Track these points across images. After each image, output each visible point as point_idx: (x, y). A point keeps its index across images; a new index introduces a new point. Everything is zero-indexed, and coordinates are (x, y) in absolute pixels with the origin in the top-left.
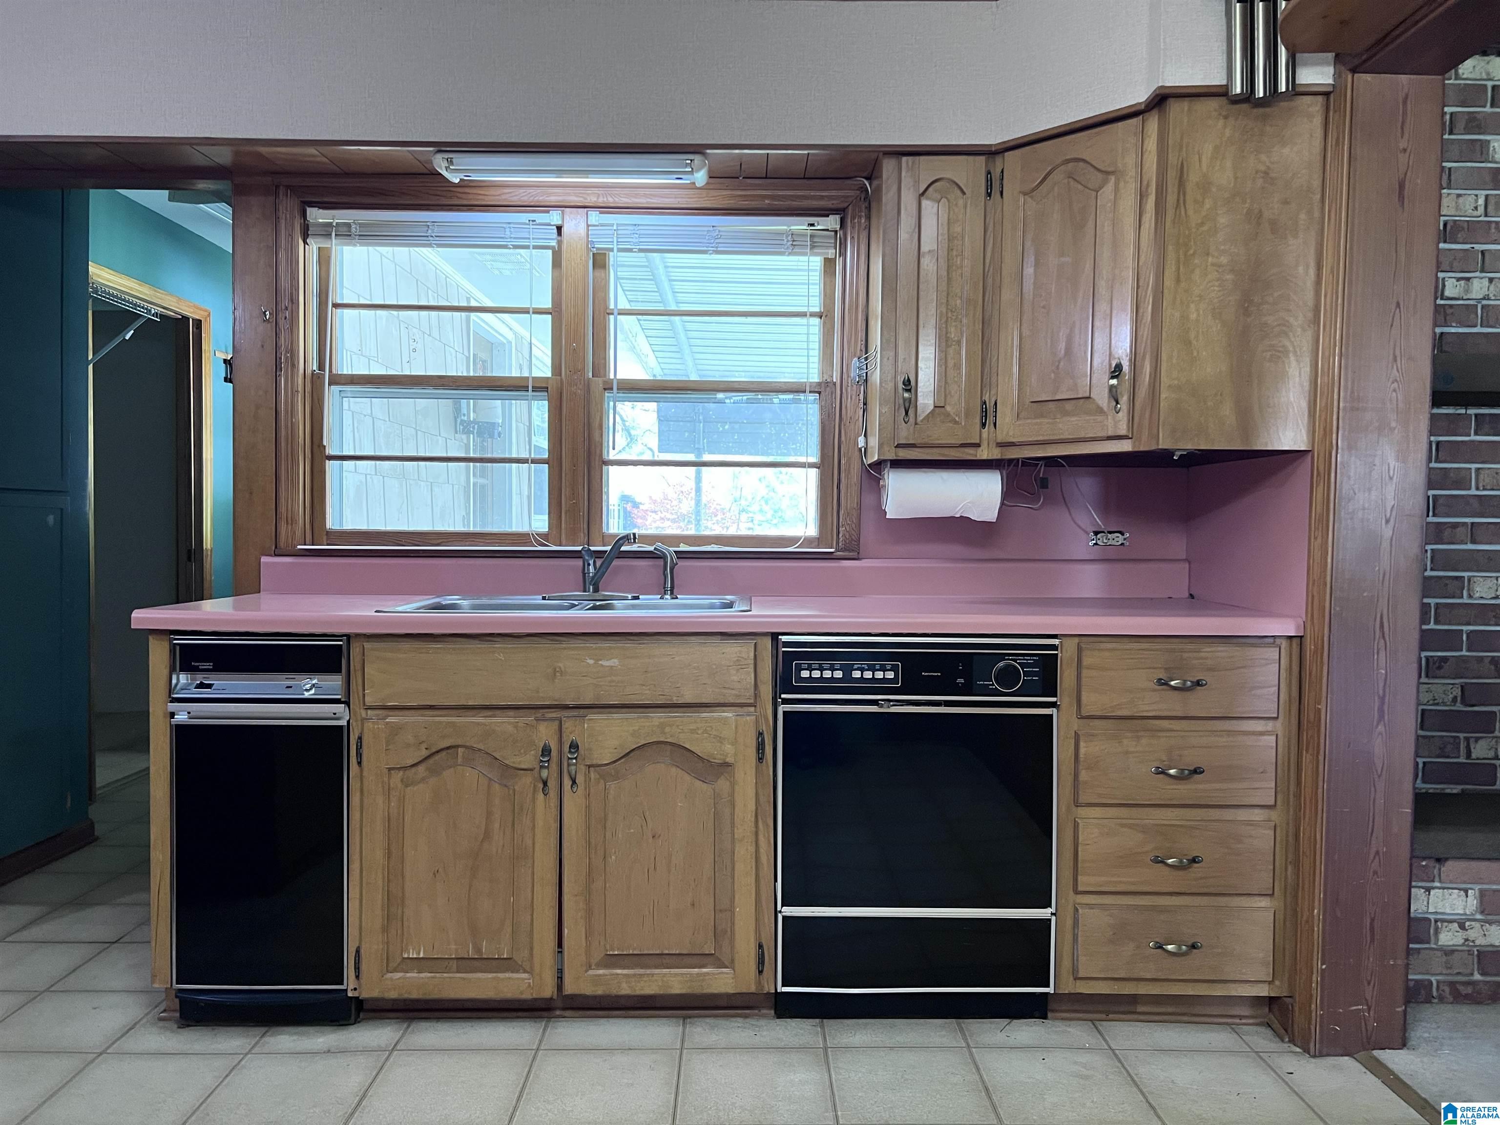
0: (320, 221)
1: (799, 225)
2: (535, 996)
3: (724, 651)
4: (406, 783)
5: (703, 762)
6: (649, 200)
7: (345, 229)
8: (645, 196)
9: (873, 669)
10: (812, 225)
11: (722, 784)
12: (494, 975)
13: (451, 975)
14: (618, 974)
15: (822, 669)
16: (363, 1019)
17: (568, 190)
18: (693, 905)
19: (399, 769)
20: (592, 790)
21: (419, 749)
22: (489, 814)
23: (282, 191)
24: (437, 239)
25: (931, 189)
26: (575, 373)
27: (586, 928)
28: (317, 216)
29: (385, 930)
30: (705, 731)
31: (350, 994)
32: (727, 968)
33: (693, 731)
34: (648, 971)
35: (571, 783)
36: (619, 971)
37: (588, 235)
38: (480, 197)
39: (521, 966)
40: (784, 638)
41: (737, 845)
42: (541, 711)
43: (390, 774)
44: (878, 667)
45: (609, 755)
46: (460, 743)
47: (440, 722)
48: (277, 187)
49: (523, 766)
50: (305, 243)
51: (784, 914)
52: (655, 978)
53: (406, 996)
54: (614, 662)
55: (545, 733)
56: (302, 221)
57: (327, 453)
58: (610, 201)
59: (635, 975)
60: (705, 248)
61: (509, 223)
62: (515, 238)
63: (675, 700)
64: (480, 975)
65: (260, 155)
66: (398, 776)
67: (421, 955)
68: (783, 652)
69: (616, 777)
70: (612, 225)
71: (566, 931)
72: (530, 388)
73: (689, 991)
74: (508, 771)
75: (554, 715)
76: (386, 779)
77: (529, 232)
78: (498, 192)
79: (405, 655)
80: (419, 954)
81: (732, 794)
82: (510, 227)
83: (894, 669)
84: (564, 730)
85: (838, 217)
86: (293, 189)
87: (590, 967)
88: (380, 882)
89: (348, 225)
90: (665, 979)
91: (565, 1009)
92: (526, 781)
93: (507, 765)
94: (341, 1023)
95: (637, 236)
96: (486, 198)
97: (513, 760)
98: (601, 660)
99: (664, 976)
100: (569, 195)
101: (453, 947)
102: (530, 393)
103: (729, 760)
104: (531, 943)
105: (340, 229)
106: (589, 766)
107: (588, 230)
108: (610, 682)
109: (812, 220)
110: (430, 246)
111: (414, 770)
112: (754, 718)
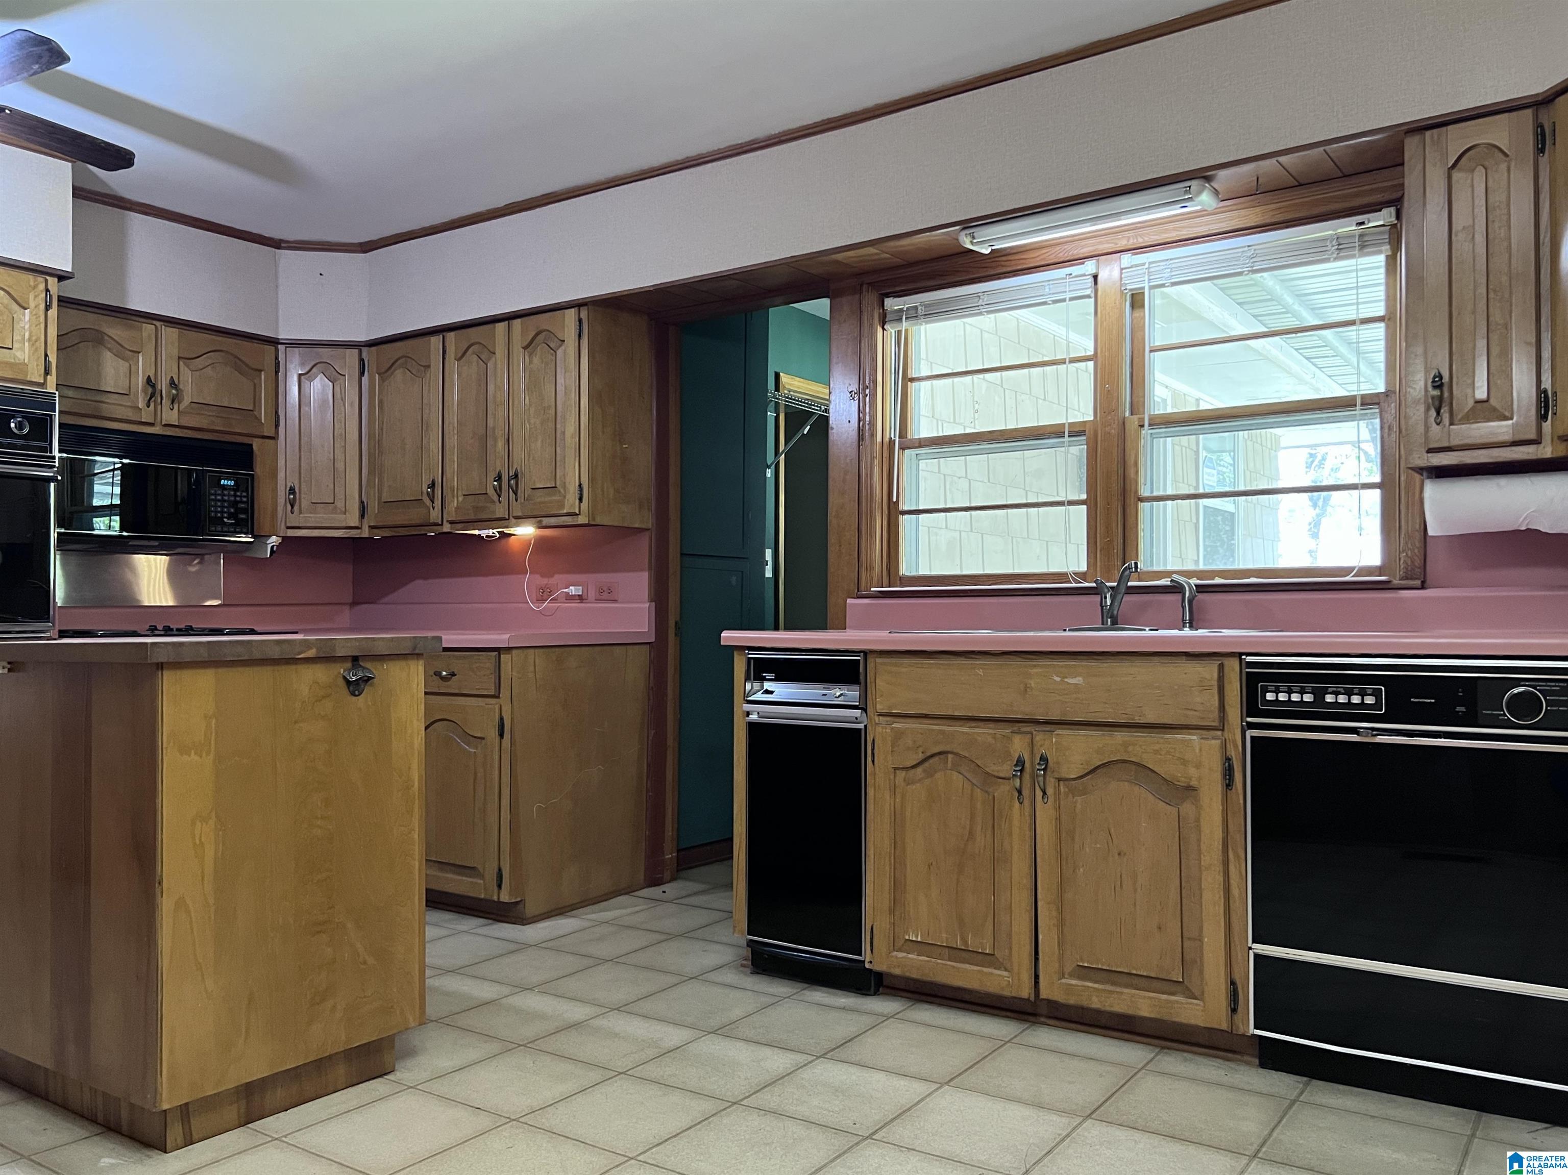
0: (896, 308)
1: (1347, 227)
2: (1013, 995)
3: (1186, 671)
4: (908, 782)
5: (1168, 785)
6: (1179, 233)
7: (914, 312)
8: (1175, 229)
9: (1349, 693)
10: (1363, 223)
11: (1187, 808)
12: (979, 968)
13: (943, 962)
14: (1088, 987)
15: (1290, 692)
16: (882, 994)
17: (1099, 239)
18: (1160, 928)
19: (903, 769)
20: (1062, 803)
21: (916, 753)
22: (973, 817)
23: (865, 287)
24: (987, 306)
25: (1464, 159)
26: (1109, 413)
27: (1058, 937)
28: (892, 304)
29: (892, 911)
30: (1168, 753)
31: (867, 966)
32: (1196, 999)
33: (1156, 752)
34: (1118, 989)
35: (1042, 794)
36: (1090, 984)
37: (1121, 278)
38: (1022, 261)
39: (1002, 964)
40: (1250, 659)
41: (1204, 873)
42: (1018, 725)
43: (895, 773)
44: (1356, 691)
45: (1076, 770)
46: (949, 750)
47: (933, 730)
48: (861, 285)
49: (1001, 775)
50: (884, 329)
51: (1255, 951)
52: (1124, 997)
53: (907, 974)
54: (1078, 680)
55: (1018, 746)
56: (881, 311)
57: (900, 509)
58: (1141, 242)
59: (1104, 990)
60: (1240, 270)
61: (1049, 281)
62: (1053, 294)
63: (1138, 720)
64: (967, 966)
65: (837, 262)
66: (901, 775)
67: (919, 939)
68: (1247, 672)
69: (1084, 792)
70: (1144, 264)
71: (1040, 937)
72: (1067, 434)
73: (1158, 1016)
74: (990, 778)
75: (1028, 729)
76: (892, 777)
77: (1066, 286)
78: (1037, 254)
79: (906, 669)
80: (917, 937)
81: (1198, 820)
82: (1049, 285)
83: (1376, 694)
84: (1035, 742)
85: (1392, 210)
86: (872, 285)
87: (1063, 977)
88: (887, 868)
89: (916, 308)
90: (1133, 999)
91: (1049, 1017)
92: (1003, 790)
93: (987, 773)
94: (864, 992)
95: (1169, 270)
96: (1027, 261)
97: (993, 769)
98: (1066, 678)
99: (1132, 997)
100: (1101, 243)
101: (944, 935)
102: (1067, 439)
103: (1194, 783)
104: (1011, 943)
105: (911, 312)
106: (1059, 780)
107: (1121, 273)
108: (1076, 699)
109: (1360, 218)
110: (981, 314)
111: (913, 771)
112: (1218, 742)
